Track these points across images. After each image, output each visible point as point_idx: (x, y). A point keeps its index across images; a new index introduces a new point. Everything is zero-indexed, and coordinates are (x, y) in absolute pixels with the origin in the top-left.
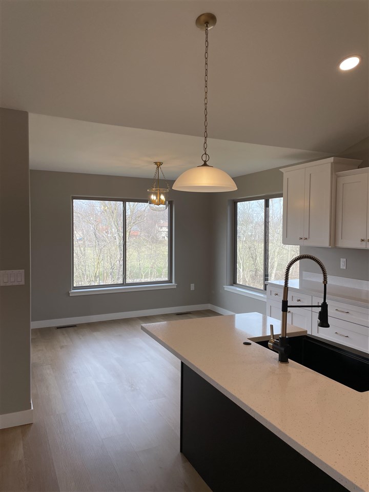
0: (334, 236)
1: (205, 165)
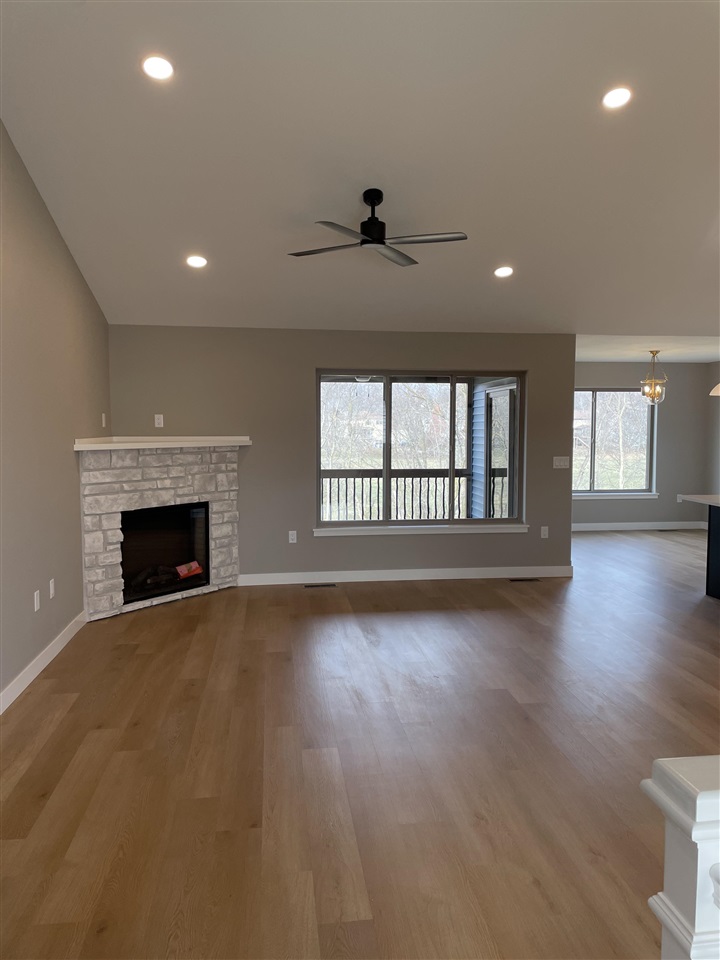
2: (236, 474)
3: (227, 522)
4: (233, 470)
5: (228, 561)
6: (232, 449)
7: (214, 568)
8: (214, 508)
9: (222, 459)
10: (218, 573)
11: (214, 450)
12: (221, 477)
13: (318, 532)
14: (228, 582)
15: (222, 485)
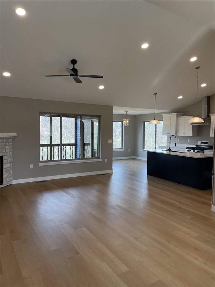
0: (176, 133)
1: (155, 119)
2: (12, 146)
3: (9, 163)
4: (11, 145)
5: (9, 176)
6: (10, 138)
7: (5, 179)
8: (5, 158)
9: (8, 141)
10: (6, 180)
11: (5, 138)
12: (7, 147)
13: (40, 164)
14: (10, 183)
15: (7, 150)
